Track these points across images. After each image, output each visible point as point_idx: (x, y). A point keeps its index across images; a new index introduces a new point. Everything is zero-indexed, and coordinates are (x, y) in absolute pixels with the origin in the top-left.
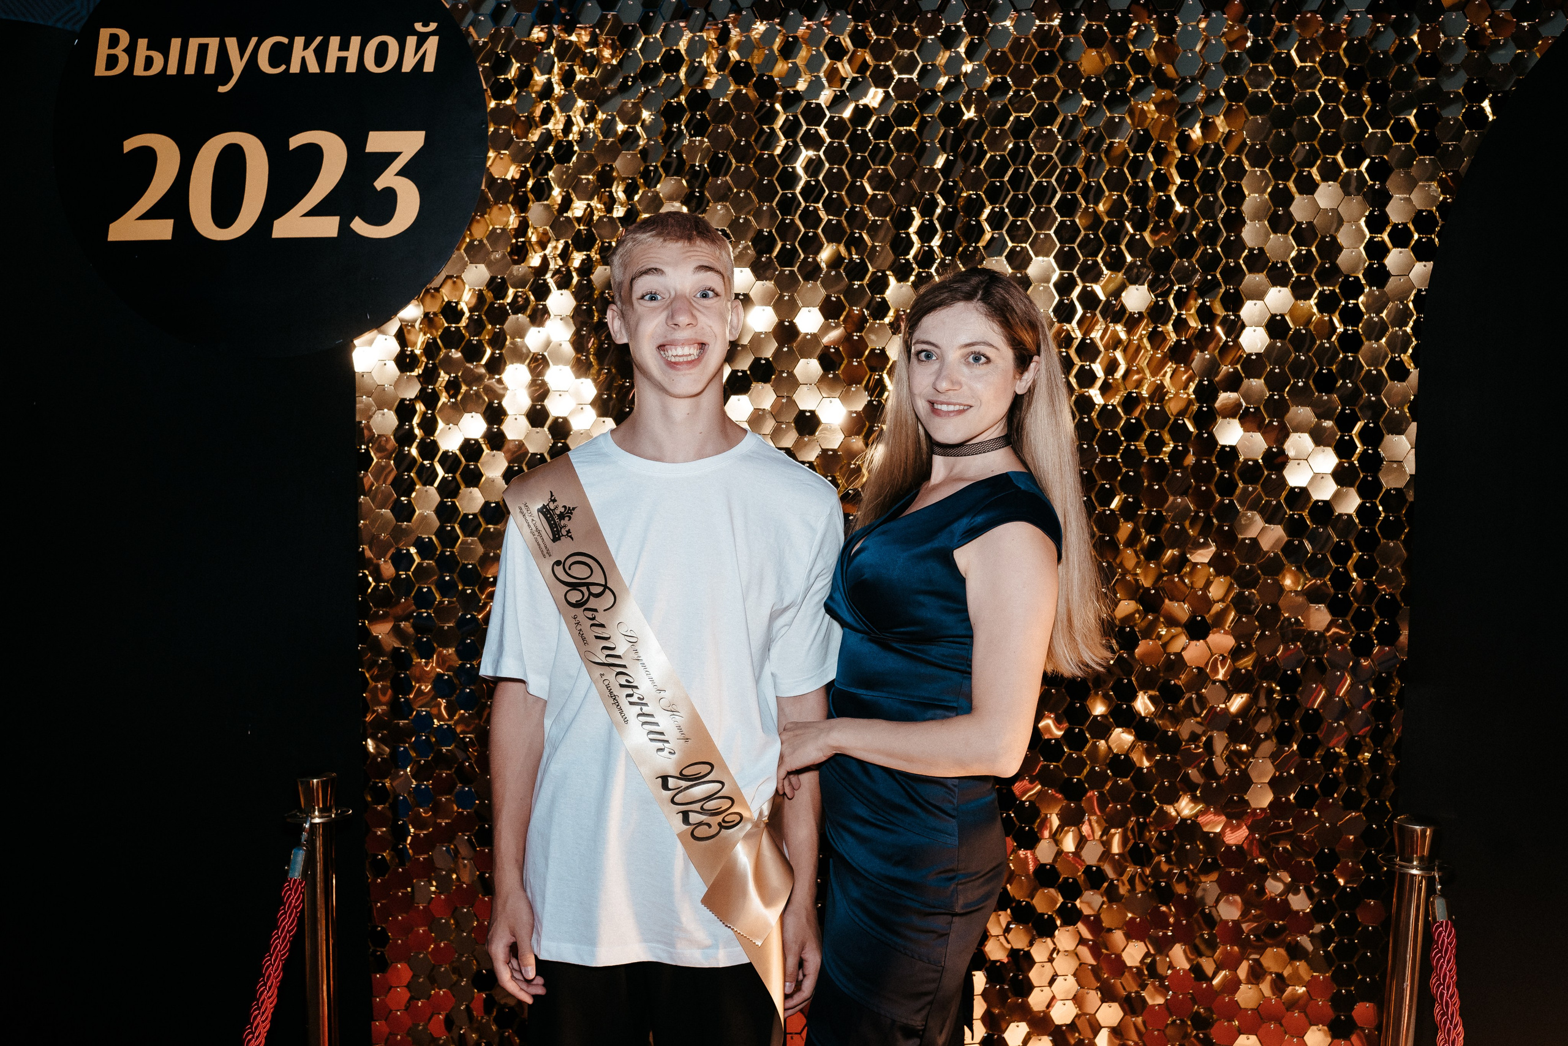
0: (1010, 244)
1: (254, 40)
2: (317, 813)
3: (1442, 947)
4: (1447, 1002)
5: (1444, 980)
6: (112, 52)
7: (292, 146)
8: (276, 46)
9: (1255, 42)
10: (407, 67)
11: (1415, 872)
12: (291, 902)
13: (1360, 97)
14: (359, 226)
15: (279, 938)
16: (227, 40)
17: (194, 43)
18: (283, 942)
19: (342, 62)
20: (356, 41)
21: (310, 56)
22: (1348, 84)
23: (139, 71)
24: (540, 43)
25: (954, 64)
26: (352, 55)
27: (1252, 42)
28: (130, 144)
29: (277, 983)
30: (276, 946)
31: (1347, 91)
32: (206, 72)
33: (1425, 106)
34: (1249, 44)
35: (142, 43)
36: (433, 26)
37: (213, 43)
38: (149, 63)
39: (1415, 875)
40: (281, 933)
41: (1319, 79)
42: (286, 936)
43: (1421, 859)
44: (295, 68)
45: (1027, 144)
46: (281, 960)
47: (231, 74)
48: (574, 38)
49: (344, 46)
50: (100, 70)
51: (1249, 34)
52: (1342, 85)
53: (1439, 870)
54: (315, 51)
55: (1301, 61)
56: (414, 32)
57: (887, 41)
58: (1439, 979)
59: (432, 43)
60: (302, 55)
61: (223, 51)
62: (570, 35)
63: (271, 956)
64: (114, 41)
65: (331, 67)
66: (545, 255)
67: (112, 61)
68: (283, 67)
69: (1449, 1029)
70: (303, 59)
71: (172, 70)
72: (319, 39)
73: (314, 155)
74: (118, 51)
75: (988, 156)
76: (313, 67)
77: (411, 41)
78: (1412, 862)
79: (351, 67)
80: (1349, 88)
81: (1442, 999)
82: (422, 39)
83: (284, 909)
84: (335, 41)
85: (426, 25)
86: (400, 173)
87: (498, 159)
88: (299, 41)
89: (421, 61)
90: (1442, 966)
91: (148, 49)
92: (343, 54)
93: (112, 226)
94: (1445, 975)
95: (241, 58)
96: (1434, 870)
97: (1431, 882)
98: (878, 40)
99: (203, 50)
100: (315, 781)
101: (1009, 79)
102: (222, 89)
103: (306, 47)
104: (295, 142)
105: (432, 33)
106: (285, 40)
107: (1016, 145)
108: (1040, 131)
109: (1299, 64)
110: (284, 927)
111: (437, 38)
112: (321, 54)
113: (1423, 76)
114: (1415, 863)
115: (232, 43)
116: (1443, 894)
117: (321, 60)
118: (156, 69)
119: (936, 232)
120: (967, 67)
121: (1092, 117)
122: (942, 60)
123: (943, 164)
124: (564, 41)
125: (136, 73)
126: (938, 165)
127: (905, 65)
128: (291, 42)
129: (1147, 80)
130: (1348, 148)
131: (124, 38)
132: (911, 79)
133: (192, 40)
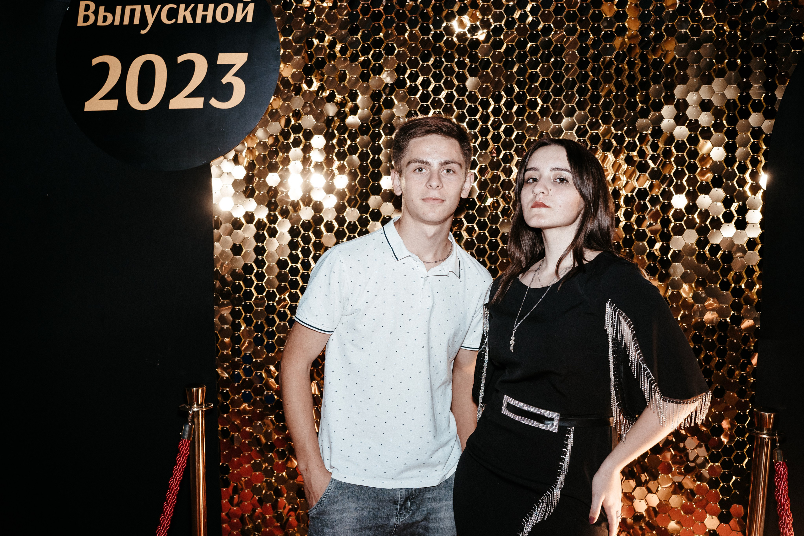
0: (553, 111)
1: (159, 6)
2: (195, 406)
3: (781, 475)
4: (783, 503)
5: (782, 492)
6: (86, 13)
7: (179, 62)
8: (170, 10)
9: (681, 5)
10: (238, 19)
11: (765, 436)
12: (183, 452)
13: (736, 33)
14: (214, 102)
15: (177, 469)
16: (145, 6)
17: (128, 8)
18: (179, 472)
19: (204, 17)
20: (211, 6)
21: (188, 14)
22: (730, 27)
23: (100, 23)
25: (524, 17)
26: (210, 14)
27: (679, 6)
28: (95, 61)
29: (176, 492)
30: (176, 474)
31: (729, 30)
32: (135, 23)
33: (770, 38)
34: (677, 6)
35: (102, 9)
37: (138, 8)
38: (105, 19)
39: (765, 438)
40: (179, 467)
41: (714, 24)
42: (181, 469)
43: (768, 430)
44: (180, 21)
45: (561, 59)
46: (178, 481)
47: (147, 24)
48: (325, 4)
49: (205, 9)
50: (80, 23)
51: (677, 1)
52: (726, 27)
53: (779, 435)
54: (191, 12)
55: (705, 15)
56: (241, 2)
57: (488, 5)
58: (779, 492)
59: (251, 7)
60: (184, 14)
61: (143, 12)
62: (322, 3)
63: (173, 479)
64: (87, 8)
65: (199, 20)
67: (86, 18)
68: (174, 20)
69: (785, 518)
70: (184, 16)
71: (117, 22)
72: (192, 5)
73: (190, 66)
74: (90, 13)
75: (541, 65)
76: (190, 20)
78: (764, 431)
79: (209, 20)
80: (730, 28)
81: (781, 502)
82: (246, 5)
83: (180, 455)
84: (201, 6)
86: (235, 75)
87: (286, 67)
88: (182, 7)
89: (246, 16)
90: (781, 485)
91: (105, 11)
92: (205, 13)
93: (86, 103)
94: (782, 490)
95: (153, 15)
96: (775, 435)
97: (774, 442)
98: (483, 5)
99: (133, 12)
100: (194, 389)
101: (552, 25)
102: (143, 32)
103: (186, 9)
104: (181, 59)
105: (251, 2)
106: (175, 6)
107: (556, 59)
108: (568, 52)
109: (704, 17)
110: (180, 464)
111: (253, 4)
112: (194, 13)
113: (769, 22)
114: (765, 432)
115: (147, 8)
116: (780, 448)
117: (194, 16)
118: (109, 22)
119: (514, 105)
120: (530, 19)
121: (596, 44)
122: (517, 15)
123: (517, 69)
124: (319, 6)
125: (98, 24)
126: (515, 70)
127: (498, 18)
128: (178, 7)
129: (624, 25)
130: (729, 60)
131: (93, 6)
132: (501, 25)
133: (127, 7)
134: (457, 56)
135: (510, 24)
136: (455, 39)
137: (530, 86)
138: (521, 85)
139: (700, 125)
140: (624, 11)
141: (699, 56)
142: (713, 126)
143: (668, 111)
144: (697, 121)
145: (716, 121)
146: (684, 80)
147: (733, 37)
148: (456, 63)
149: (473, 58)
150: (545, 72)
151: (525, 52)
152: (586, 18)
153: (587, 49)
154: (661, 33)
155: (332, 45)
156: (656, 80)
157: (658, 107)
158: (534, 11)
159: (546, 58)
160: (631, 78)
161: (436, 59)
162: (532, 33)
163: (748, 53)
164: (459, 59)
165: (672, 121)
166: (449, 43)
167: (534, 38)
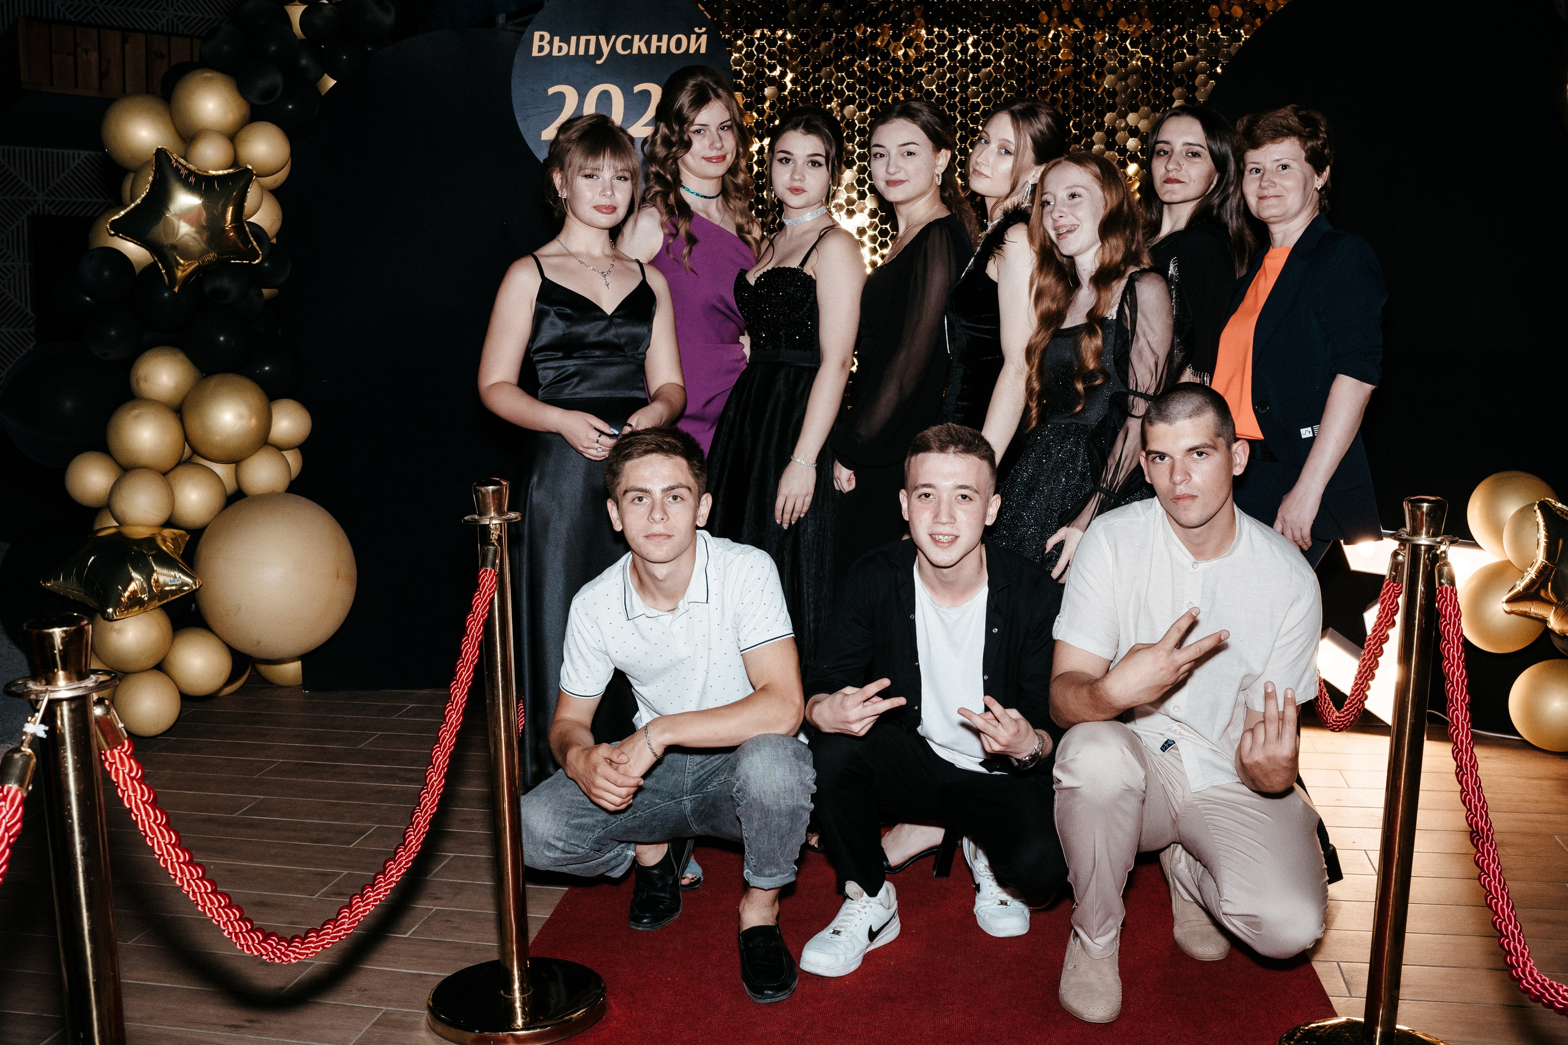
1: (614, 37)
6: (541, 43)
7: (635, 91)
8: (625, 40)
9: (1110, 39)
10: (692, 50)
13: (1160, 65)
16: (600, 37)
17: (583, 39)
19: (659, 48)
20: (665, 37)
21: (643, 45)
22: (1154, 59)
23: (555, 53)
24: (757, 38)
25: (965, 50)
26: (664, 45)
28: (551, 91)
32: (590, 53)
34: (1107, 39)
35: (556, 39)
36: (704, 29)
37: (593, 39)
38: (560, 49)
44: (635, 51)
45: (1001, 89)
47: (602, 55)
49: (660, 40)
50: (535, 53)
51: (1107, 35)
52: (1151, 59)
54: (645, 42)
55: (1132, 48)
56: (695, 33)
59: (704, 38)
60: (639, 45)
61: (598, 43)
64: (542, 38)
65: (653, 51)
66: (762, 145)
67: (541, 48)
68: (629, 51)
70: (639, 47)
71: (572, 53)
72: (647, 36)
73: (645, 95)
74: (544, 43)
76: (644, 51)
77: (693, 37)
79: (664, 51)
82: (699, 36)
84: (655, 37)
85: (700, 29)
88: (637, 37)
89: (699, 47)
91: (560, 42)
92: (659, 44)
93: (543, 132)
95: (608, 45)
98: (928, 38)
99: (588, 42)
101: (992, 58)
102: (598, 62)
103: (640, 40)
104: (637, 88)
105: (704, 33)
106: (630, 37)
107: (996, 90)
108: (1007, 82)
109: (1130, 49)
111: (706, 36)
112: (648, 44)
115: (602, 38)
117: (648, 48)
118: (564, 52)
119: (957, 132)
120: (972, 50)
121: (1032, 76)
122: (958, 48)
123: (960, 99)
124: (770, 36)
125: (554, 54)
126: (957, 100)
127: (941, 50)
128: (633, 38)
129: (1058, 57)
130: (1154, 89)
131: (547, 36)
132: (944, 57)
133: (582, 37)
134: (903, 87)
135: (953, 56)
136: (901, 71)
137: (972, 115)
138: (963, 114)
139: (1128, 150)
140: (1058, 45)
141: (1127, 86)
142: (1140, 151)
143: (1098, 135)
144: (1125, 146)
145: (1142, 146)
146: (1112, 108)
147: (1157, 69)
148: (903, 93)
149: (920, 88)
150: (985, 101)
151: (967, 82)
152: (1024, 51)
153: (1024, 80)
154: (1092, 64)
155: (783, 75)
156: (1089, 109)
157: (1090, 133)
158: (975, 44)
159: (986, 89)
160: (1065, 107)
161: (883, 89)
162: (973, 65)
163: (1170, 83)
164: (905, 89)
165: (1103, 147)
166: (896, 75)
167: (976, 70)
